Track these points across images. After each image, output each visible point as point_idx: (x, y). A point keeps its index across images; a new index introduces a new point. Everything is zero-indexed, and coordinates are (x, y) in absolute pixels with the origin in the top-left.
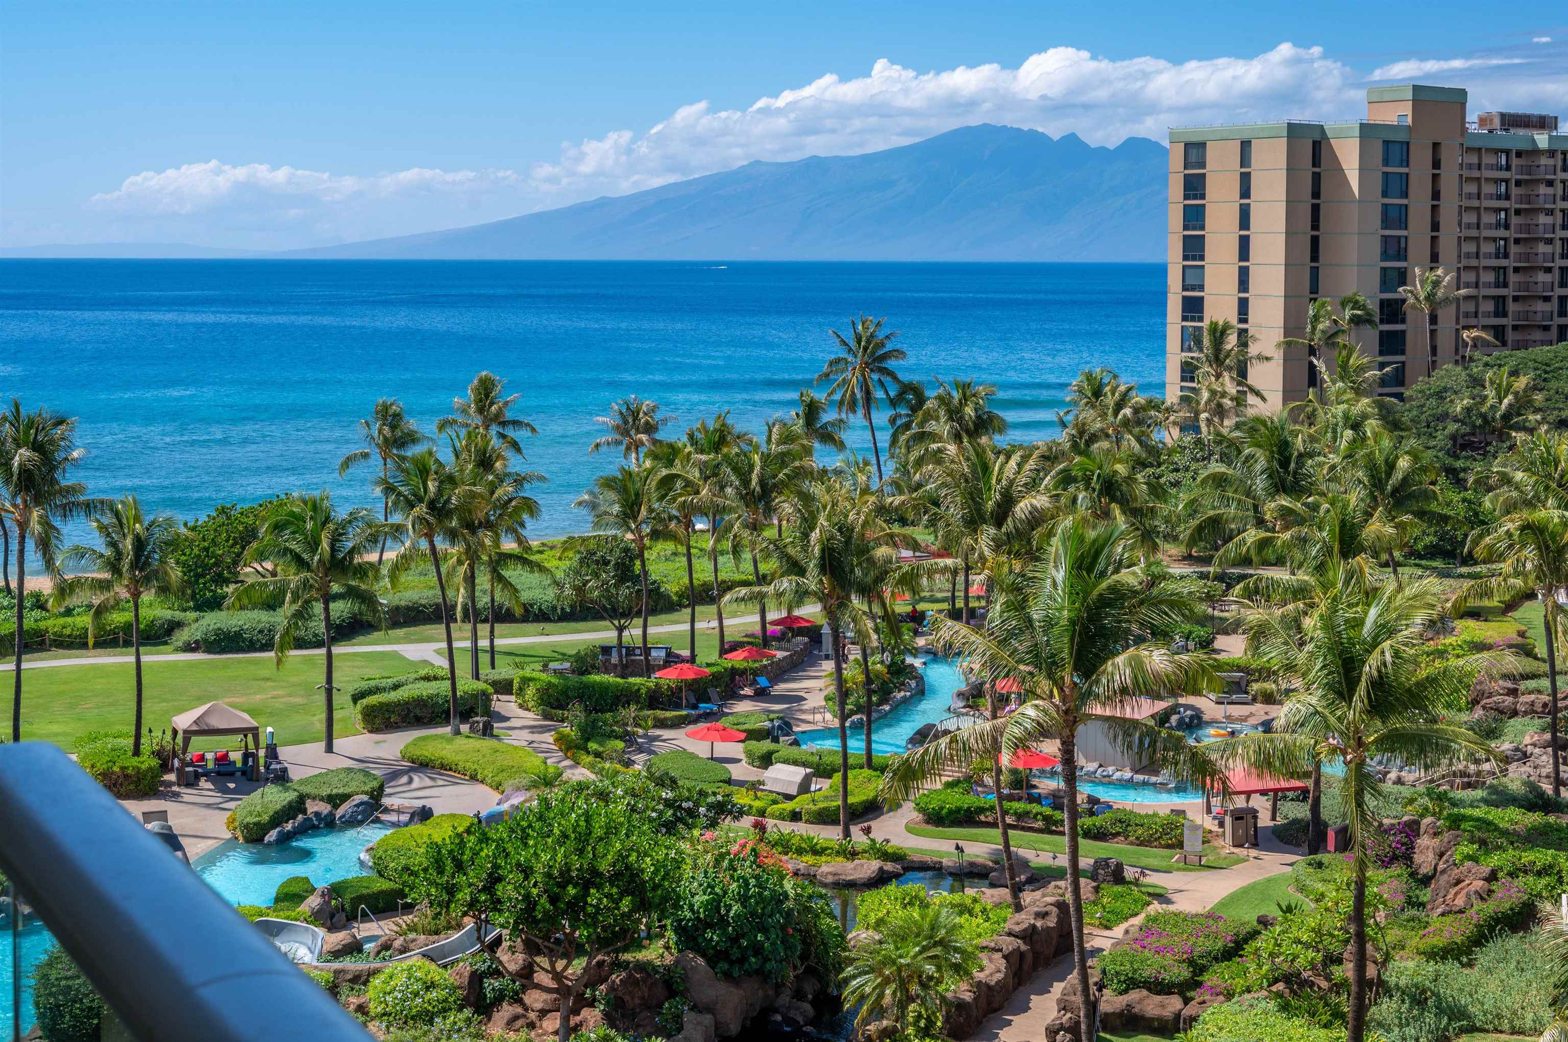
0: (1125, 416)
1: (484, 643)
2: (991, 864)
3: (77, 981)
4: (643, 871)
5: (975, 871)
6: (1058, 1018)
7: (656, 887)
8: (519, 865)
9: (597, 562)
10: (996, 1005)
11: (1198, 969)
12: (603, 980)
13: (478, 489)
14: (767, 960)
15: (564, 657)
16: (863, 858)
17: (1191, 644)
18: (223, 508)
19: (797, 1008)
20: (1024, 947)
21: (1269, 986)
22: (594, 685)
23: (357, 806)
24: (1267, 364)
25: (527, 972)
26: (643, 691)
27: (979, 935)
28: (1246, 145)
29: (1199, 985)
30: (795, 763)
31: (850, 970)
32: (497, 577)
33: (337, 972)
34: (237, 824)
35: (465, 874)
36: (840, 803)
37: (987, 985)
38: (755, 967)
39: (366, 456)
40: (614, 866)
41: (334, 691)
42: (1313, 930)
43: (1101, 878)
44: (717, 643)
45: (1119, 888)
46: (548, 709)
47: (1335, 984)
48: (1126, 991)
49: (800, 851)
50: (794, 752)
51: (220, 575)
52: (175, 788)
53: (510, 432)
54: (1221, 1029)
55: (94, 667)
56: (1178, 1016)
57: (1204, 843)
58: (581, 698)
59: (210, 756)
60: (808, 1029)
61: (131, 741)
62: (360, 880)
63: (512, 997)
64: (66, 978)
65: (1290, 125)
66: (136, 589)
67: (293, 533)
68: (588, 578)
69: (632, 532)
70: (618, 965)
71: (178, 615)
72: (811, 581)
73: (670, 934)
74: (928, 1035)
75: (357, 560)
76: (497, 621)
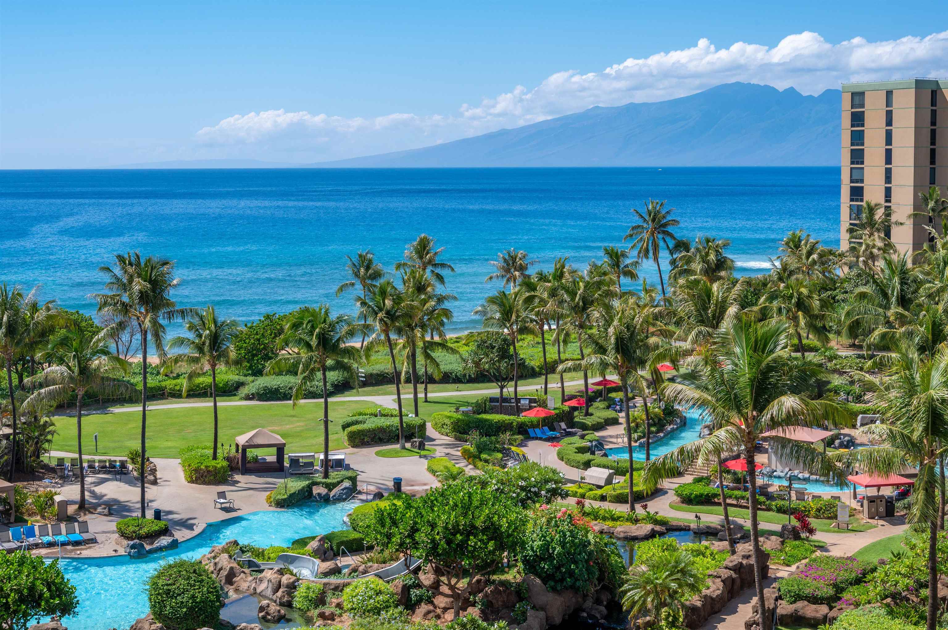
0: (813, 259)
1: (421, 395)
2: (719, 527)
3: (174, 587)
4: (501, 526)
5: (710, 531)
6: (752, 617)
7: (509, 536)
8: (428, 521)
9: (487, 347)
10: (717, 610)
11: (839, 589)
12: (480, 591)
13: (415, 303)
14: (577, 580)
15: (468, 404)
16: (642, 523)
17: (850, 399)
18: (268, 316)
19: (597, 609)
20: (734, 576)
21: (882, 600)
22: (485, 420)
23: (343, 490)
24: (901, 227)
25: (436, 586)
26: (515, 424)
27: (708, 568)
28: (889, 94)
29: (840, 599)
30: (604, 467)
31: (626, 587)
32: (428, 356)
33: (325, 584)
34: (272, 499)
35: (397, 527)
36: (628, 491)
37: (711, 598)
38: (570, 584)
39: (353, 284)
40: (484, 523)
41: (329, 422)
42: (908, 566)
43: (786, 536)
44: (560, 396)
45: (797, 542)
46: (458, 434)
47: (922, 599)
48: (794, 602)
49: (604, 519)
50: (604, 460)
51: (267, 355)
53: (439, 270)
54: (851, 625)
55: (193, 409)
56: (825, 617)
57: (850, 516)
58: (477, 427)
60: (602, 621)
61: (212, 451)
62: (342, 532)
63: (427, 600)
64: (167, 585)
65: (917, 81)
66: (214, 362)
68: (482, 357)
69: (508, 328)
70: (488, 582)
71: (242, 379)
72: (610, 358)
73: (520, 565)
74: (674, 626)
75: (342, 346)
76: (429, 383)
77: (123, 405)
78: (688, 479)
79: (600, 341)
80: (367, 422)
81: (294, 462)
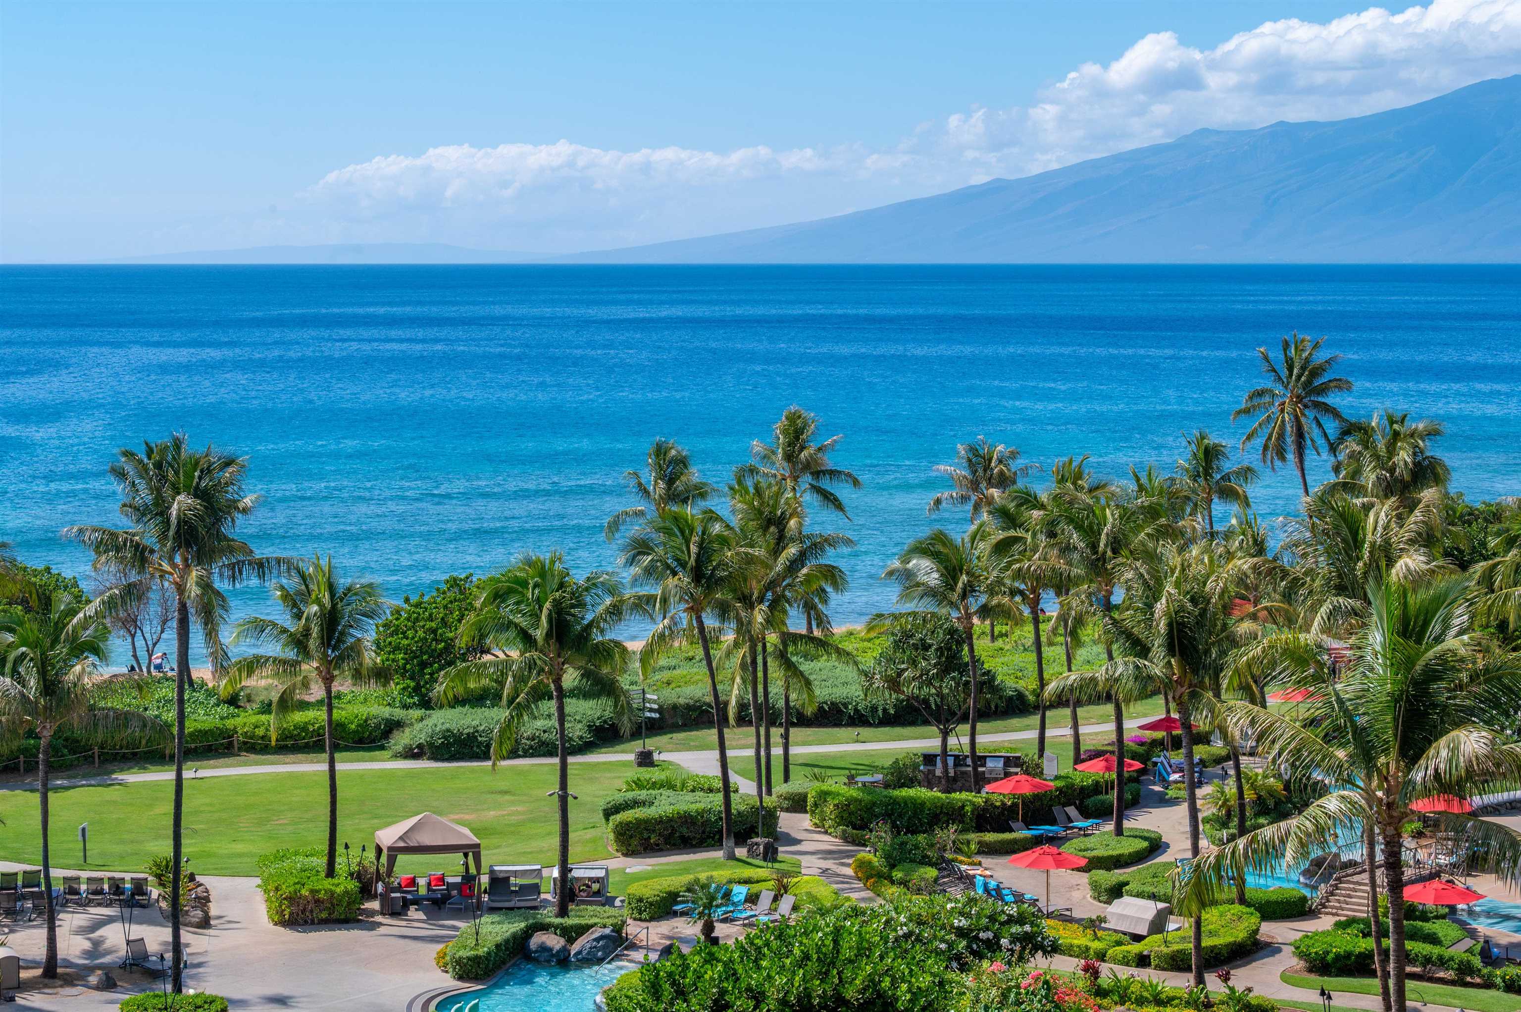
1: (777, 751)
4: (897, 999)
8: (749, 989)
9: (915, 647)
13: (757, 551)
15: (873, 768)
16: (1219, 1010)
18: (455, 580)
22: (906, 801)
23: (597, 940)
26: (968, 808)
30: (1149, 896)
32: (789, 666)
34: (448, 958)
35: (685, 1001)
36: (1191, 946)
39: (641, 515)
40: (863, 994)
41: (570, 799)
44: (1071, 754)
46: (849, 829)
49: (1140, 1001)
52: (379, 919)
53: (826, 484)
55: (291, 775)
58: (888, 815)
59: (422, 882)
61: (325, 860)
66: (328, 672)
67: (518, 603)
68: (903, 666)
71: (399, 713)
72: (1156, 666)
75: (598, 638)
76: (794, 725)
77: (145, 768)
78: (1325, 923)
79: (1135, 630)
80: (656, 803)
81: (499, 883)
